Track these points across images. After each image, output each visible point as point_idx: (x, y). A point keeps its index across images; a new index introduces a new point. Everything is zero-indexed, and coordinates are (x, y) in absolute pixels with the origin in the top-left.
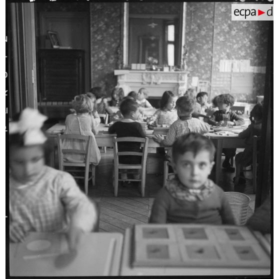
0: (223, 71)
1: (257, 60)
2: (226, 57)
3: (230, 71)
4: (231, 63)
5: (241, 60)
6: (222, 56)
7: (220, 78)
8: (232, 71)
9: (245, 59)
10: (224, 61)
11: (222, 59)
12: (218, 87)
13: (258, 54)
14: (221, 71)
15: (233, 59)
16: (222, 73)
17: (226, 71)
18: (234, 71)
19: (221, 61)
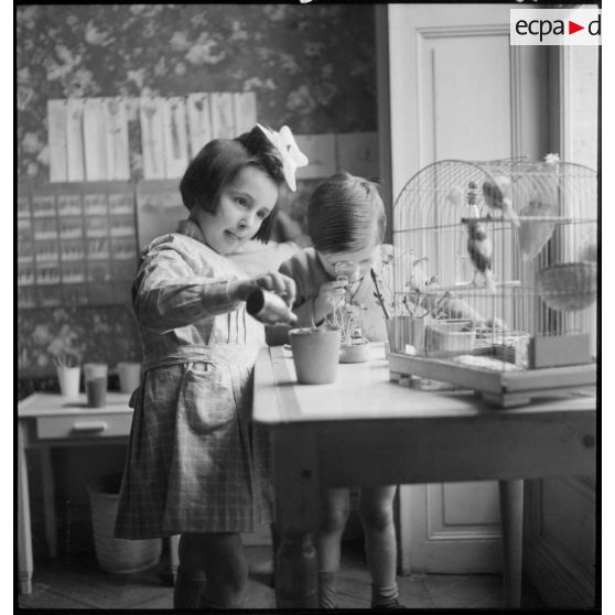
0: (75, 176)
1: (304, 90)
2: (84, 77)
3: (123, 174)
4: (122, 121)
5: (194, 97)
6: (56, 73)
7: (59, 224)
8: (136, 176)
9: (222, 87)
10: (75, 104)
11: (59, 90)
12: (49, 290)
13: (311, 49)
14: (57, 176)
15: (135, 92)
16: (68, 187)
17: (94, 174)
18: (149, 175)
19: (54, 105)
